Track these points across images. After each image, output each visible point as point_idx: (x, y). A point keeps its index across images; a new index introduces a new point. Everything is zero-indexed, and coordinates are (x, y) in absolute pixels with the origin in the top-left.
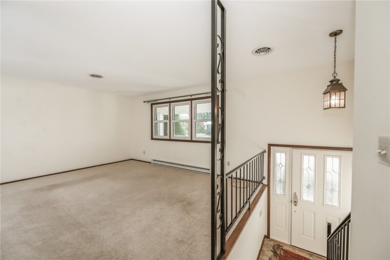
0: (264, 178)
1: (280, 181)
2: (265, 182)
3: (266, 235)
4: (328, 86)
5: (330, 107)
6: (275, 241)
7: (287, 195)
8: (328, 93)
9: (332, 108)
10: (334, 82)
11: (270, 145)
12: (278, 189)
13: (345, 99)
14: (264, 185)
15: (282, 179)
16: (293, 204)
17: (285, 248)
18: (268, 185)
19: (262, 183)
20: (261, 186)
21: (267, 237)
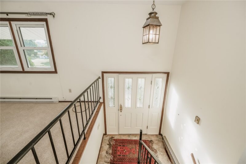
0: (100, 98)
1: (112, 98)
2: (101, 100)
3: (105, 133)
4: (147, 19)
5: (148, 42)
6: (110, 135)
7: (116, 106)
8: (147, 26)
9: (149, 43)
10: (153, 15)
11: (103, 73)
12: (110, 104)
13: (159, 35)
14: (101, 103)
15: (113, 96)
16: (120, 111)
17: (116, 138)
18: (104, 102)
19: (99, 102)
20: (99, 103)
21: (105, 134)
